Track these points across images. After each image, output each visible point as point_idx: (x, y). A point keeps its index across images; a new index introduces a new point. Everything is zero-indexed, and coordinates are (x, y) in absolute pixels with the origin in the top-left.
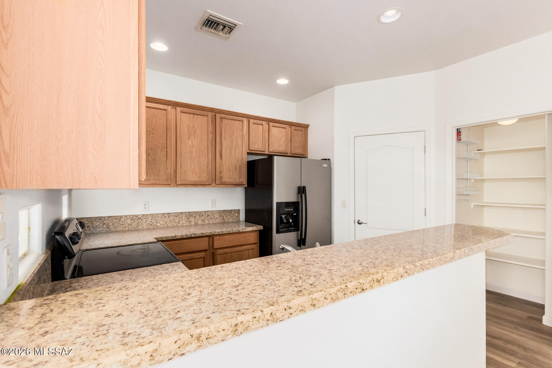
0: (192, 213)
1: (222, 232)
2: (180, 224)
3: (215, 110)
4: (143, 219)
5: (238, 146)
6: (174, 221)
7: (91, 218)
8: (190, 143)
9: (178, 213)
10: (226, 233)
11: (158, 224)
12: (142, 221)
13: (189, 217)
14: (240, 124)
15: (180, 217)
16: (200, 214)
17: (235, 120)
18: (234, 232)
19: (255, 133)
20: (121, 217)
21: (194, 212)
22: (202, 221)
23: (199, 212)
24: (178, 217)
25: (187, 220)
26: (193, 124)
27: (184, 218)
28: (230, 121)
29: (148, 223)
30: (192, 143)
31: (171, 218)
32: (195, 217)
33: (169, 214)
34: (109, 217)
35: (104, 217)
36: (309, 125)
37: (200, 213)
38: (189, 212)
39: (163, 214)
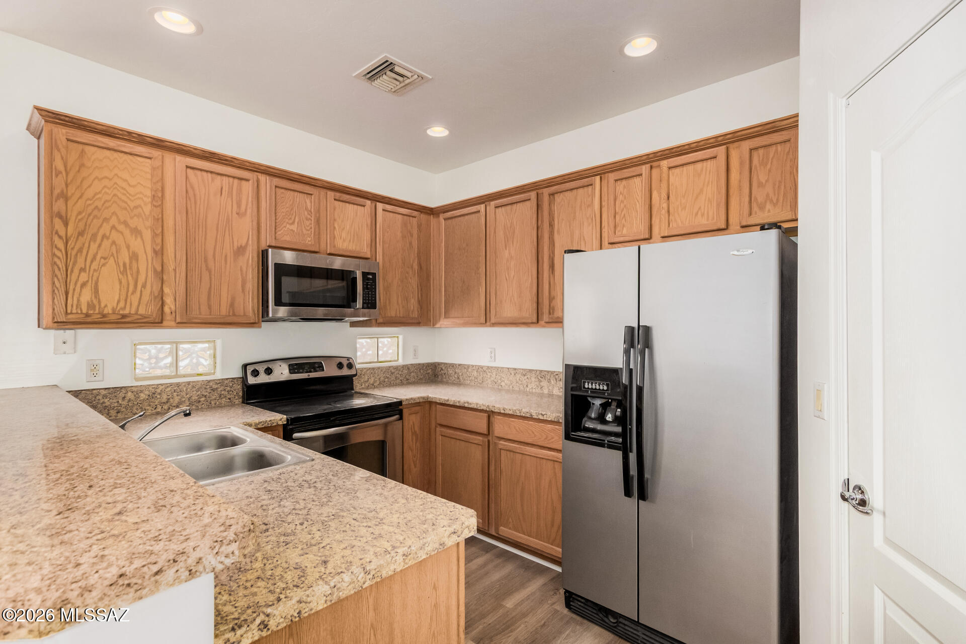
0: (545, 373)
1: (504, 410)
2: (528, 389)
3: (539, 184)
4: (488, 373)
5: (584, 239)
6: (520, 383)
7: (446, 364)
8: (506, 253)
9: (526, 369)
10: (510, 413)
11: (503, 384)
12: (486, 376)
13: (541, 379)
14: (588, 194)
15: (529, 377)
16: (557, 377)
17: (577, 188)
18: (524, 415)
19: (622, 202)
20: (468, 366)
21: (548, 372)
22: (559, 389)
23: (554, 372)
24: (526, 377)
25: (537, 383)
26: (510, 221)
27: (533, 379)
28: (568, 194)
29: (493, 379)
30: (509, 253)
31: (518, 376)
32: (549, 381)
33: (515, 369)
34: (460, 365)
35: (456, 365)
36: (797, 116)
37: (557, 375)
38: (541, 371)
39: (508, 369)
